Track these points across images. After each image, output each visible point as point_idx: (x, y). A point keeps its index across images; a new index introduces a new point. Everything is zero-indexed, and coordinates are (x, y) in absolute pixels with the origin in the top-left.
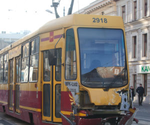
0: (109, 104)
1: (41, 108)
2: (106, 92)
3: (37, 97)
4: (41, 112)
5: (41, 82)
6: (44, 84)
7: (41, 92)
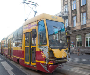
0: (63, 57)
1: (24, 58)
2: (61, 51)
3: (22, 53)
4: (24, 60)
5: (24, 47)
6: (25, 48)
7: (24, 51)
